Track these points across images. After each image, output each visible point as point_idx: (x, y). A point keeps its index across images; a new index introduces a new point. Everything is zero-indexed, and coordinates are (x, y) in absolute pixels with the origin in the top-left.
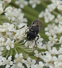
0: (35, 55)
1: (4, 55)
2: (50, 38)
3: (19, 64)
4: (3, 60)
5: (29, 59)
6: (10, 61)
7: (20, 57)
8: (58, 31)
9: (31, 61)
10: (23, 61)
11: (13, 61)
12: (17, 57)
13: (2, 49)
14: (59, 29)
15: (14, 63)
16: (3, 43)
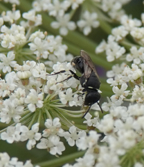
0: (85, 122)
1: (25, 122)
2: (115, 89)
3: (53, 137)
4: (21, 131)
5: (73, 129)
6: (35, 133)
7: (55, 125)
8: (129, 76)
9: (78, 133)
10: (61, 132)
11: (42, 133)
12: (49, 124)
13: (21, 109)
14: (132, 72)
15: (42, 137)
16: (21, 99)
